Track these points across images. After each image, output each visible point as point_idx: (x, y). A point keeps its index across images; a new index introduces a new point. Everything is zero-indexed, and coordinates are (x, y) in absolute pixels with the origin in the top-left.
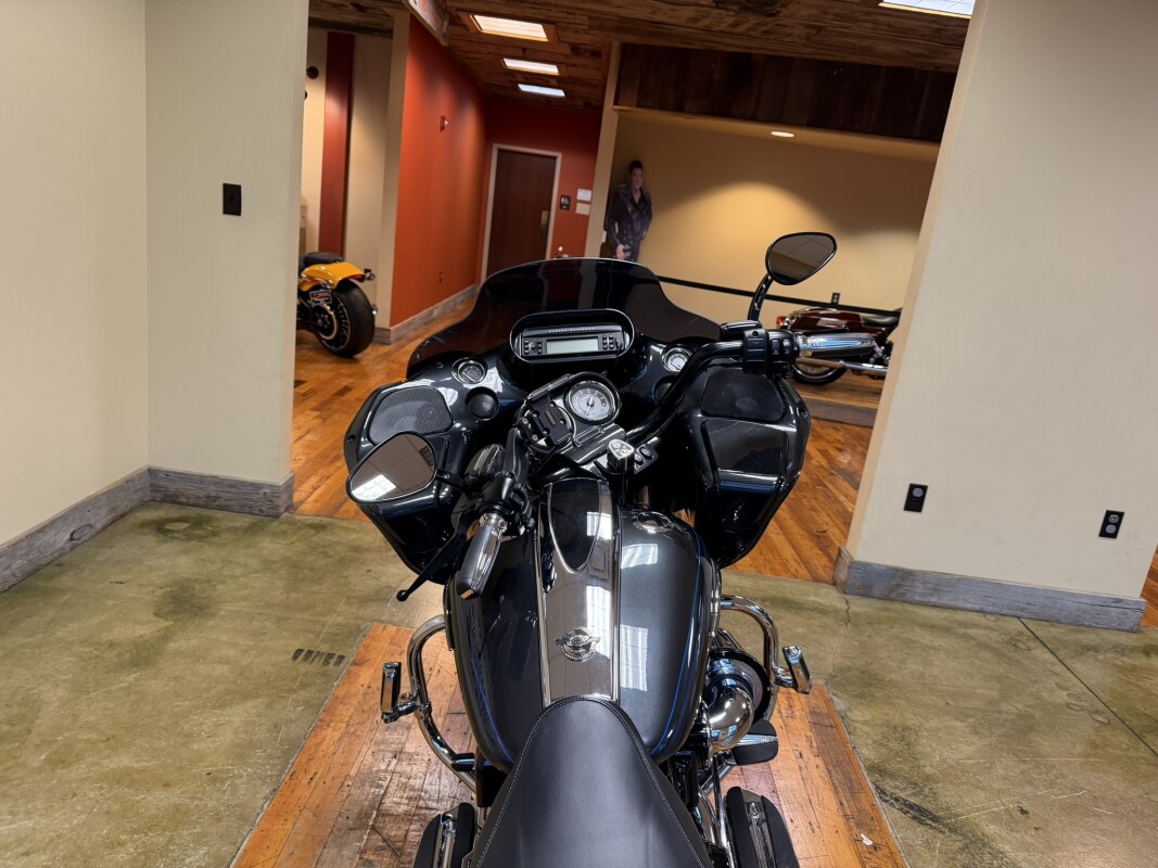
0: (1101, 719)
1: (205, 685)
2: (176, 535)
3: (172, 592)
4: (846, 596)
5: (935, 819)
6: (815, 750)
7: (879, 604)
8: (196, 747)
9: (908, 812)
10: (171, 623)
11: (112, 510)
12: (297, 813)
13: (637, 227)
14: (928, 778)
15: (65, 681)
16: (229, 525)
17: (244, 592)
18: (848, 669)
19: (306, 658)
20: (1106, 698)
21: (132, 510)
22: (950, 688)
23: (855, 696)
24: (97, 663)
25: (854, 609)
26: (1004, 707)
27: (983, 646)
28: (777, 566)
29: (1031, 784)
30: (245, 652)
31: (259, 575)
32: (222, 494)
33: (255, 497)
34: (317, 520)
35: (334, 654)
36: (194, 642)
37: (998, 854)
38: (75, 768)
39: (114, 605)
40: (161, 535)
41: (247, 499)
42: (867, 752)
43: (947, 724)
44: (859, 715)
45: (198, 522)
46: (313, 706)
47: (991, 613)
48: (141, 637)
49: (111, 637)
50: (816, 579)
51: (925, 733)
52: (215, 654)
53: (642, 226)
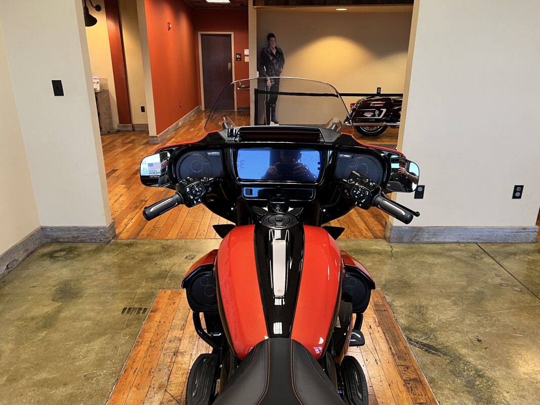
0: (517, 289)
1: (80, 332)
2: (60, 258)
3: (60, 288)
4: (391, 244)
5: (436, 350)
6: (377, 324)
7: (407, 246)
8: (77, 364)
9: (423, 348)
10: (61, 304)
11: (26, 250)
12: (128, 389)
14: (432, 330)
15: (11, 340)
16: (86, 250)
17: (96, 283)
18: (393, 281)
19: (128, 312)
20: (520, 278)
21: (36, 249)
22: (443, 284)
23: (396, 294)
24: (26, 329)
25: (395, 250)
26: (469, 289)
27: (459, 260)
28: (357, 234)
29: (482, 326)
30: (98, 313)
31: (102, 273)
32: (80, 235)
33: (96, 234)
34: (129, 241)
35: (142, 308)
36: (73, 311)
37: (467, 363)
38: (20, 382)
39: (32, 298)
40: (52, 260)
41: (93, 236)
42: (403, 321)
43: (441, 302)
44: (397, 303)
45: (70, 250)
46: (133, 336)
47: (463, 243)
48: (47, 313)
49: (32, 315)
50: (376, 237)
51: (431, 308)
52: (84, 316)
53: (280, 66)
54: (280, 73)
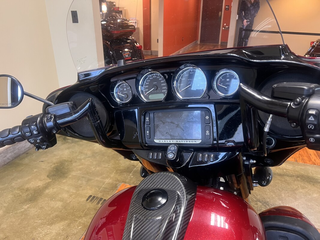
1: (50, 212)
2: (69, 141)
3: (57, 166)
10: (51, 180)
13: (253, 12)
15: (4, 207)
17: (81, 167)
19: (91, 201)
24: (19, 198)
30: (71, 196)
31: (89, 159)
35: (102, 199)
36: (55, 190)
39: (36, 171)
40: (64, 141)
48: (38, 187)
49: (29, 186)
52: (60, 196)
53: (255, 12)
54: (255, 16)
